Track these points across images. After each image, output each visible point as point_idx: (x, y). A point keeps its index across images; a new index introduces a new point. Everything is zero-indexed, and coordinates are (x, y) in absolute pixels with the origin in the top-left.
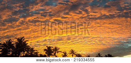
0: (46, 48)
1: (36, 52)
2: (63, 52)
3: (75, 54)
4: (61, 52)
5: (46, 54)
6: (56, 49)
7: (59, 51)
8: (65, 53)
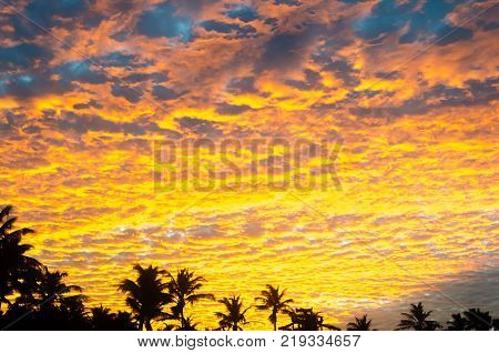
0: (134, 277)
1: (73, 293)
2: (225, 301)
3: (285, 311)
4: (211, 296)
5: (129, 310)
6: (185, 284)
7: (203, 296)
8: (235, 301)
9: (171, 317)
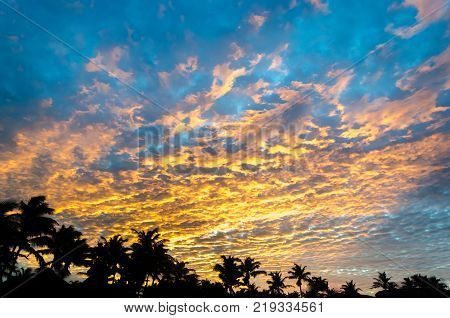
0: (221, 262)
1: (191, 272)
2: (271, 274)
3: (306, 280)
4: (264, 272)
5: (221, 281)
6: (250, 266)
7: (259, 272)
8: (277, 274)
9: (243, 285)
